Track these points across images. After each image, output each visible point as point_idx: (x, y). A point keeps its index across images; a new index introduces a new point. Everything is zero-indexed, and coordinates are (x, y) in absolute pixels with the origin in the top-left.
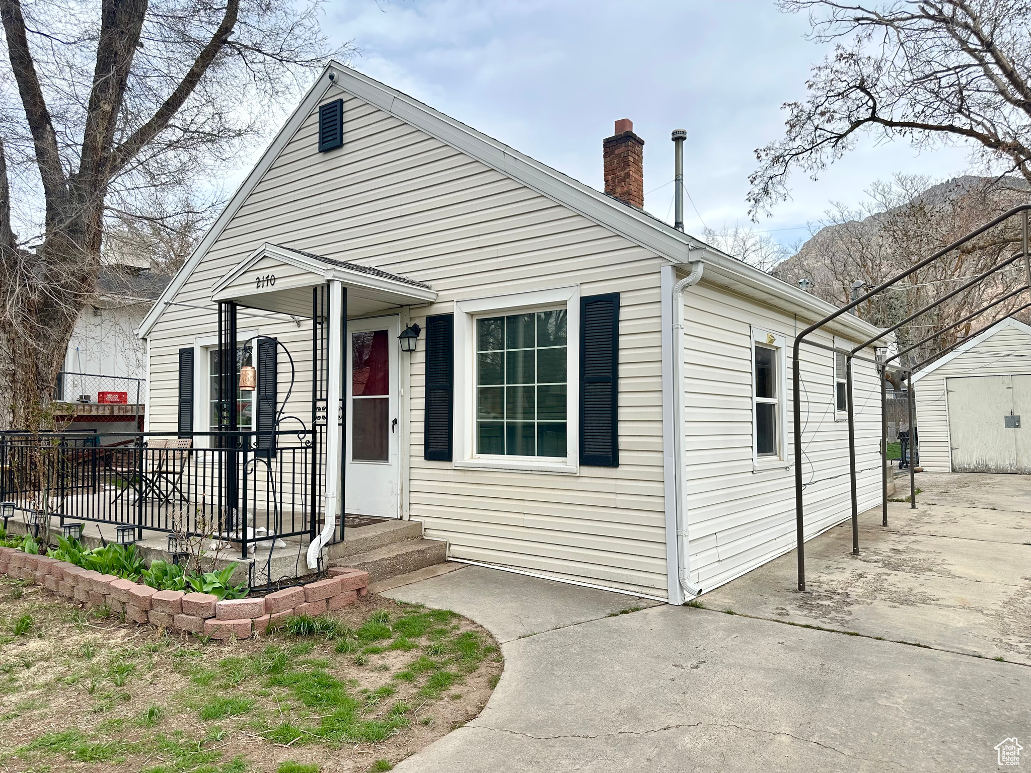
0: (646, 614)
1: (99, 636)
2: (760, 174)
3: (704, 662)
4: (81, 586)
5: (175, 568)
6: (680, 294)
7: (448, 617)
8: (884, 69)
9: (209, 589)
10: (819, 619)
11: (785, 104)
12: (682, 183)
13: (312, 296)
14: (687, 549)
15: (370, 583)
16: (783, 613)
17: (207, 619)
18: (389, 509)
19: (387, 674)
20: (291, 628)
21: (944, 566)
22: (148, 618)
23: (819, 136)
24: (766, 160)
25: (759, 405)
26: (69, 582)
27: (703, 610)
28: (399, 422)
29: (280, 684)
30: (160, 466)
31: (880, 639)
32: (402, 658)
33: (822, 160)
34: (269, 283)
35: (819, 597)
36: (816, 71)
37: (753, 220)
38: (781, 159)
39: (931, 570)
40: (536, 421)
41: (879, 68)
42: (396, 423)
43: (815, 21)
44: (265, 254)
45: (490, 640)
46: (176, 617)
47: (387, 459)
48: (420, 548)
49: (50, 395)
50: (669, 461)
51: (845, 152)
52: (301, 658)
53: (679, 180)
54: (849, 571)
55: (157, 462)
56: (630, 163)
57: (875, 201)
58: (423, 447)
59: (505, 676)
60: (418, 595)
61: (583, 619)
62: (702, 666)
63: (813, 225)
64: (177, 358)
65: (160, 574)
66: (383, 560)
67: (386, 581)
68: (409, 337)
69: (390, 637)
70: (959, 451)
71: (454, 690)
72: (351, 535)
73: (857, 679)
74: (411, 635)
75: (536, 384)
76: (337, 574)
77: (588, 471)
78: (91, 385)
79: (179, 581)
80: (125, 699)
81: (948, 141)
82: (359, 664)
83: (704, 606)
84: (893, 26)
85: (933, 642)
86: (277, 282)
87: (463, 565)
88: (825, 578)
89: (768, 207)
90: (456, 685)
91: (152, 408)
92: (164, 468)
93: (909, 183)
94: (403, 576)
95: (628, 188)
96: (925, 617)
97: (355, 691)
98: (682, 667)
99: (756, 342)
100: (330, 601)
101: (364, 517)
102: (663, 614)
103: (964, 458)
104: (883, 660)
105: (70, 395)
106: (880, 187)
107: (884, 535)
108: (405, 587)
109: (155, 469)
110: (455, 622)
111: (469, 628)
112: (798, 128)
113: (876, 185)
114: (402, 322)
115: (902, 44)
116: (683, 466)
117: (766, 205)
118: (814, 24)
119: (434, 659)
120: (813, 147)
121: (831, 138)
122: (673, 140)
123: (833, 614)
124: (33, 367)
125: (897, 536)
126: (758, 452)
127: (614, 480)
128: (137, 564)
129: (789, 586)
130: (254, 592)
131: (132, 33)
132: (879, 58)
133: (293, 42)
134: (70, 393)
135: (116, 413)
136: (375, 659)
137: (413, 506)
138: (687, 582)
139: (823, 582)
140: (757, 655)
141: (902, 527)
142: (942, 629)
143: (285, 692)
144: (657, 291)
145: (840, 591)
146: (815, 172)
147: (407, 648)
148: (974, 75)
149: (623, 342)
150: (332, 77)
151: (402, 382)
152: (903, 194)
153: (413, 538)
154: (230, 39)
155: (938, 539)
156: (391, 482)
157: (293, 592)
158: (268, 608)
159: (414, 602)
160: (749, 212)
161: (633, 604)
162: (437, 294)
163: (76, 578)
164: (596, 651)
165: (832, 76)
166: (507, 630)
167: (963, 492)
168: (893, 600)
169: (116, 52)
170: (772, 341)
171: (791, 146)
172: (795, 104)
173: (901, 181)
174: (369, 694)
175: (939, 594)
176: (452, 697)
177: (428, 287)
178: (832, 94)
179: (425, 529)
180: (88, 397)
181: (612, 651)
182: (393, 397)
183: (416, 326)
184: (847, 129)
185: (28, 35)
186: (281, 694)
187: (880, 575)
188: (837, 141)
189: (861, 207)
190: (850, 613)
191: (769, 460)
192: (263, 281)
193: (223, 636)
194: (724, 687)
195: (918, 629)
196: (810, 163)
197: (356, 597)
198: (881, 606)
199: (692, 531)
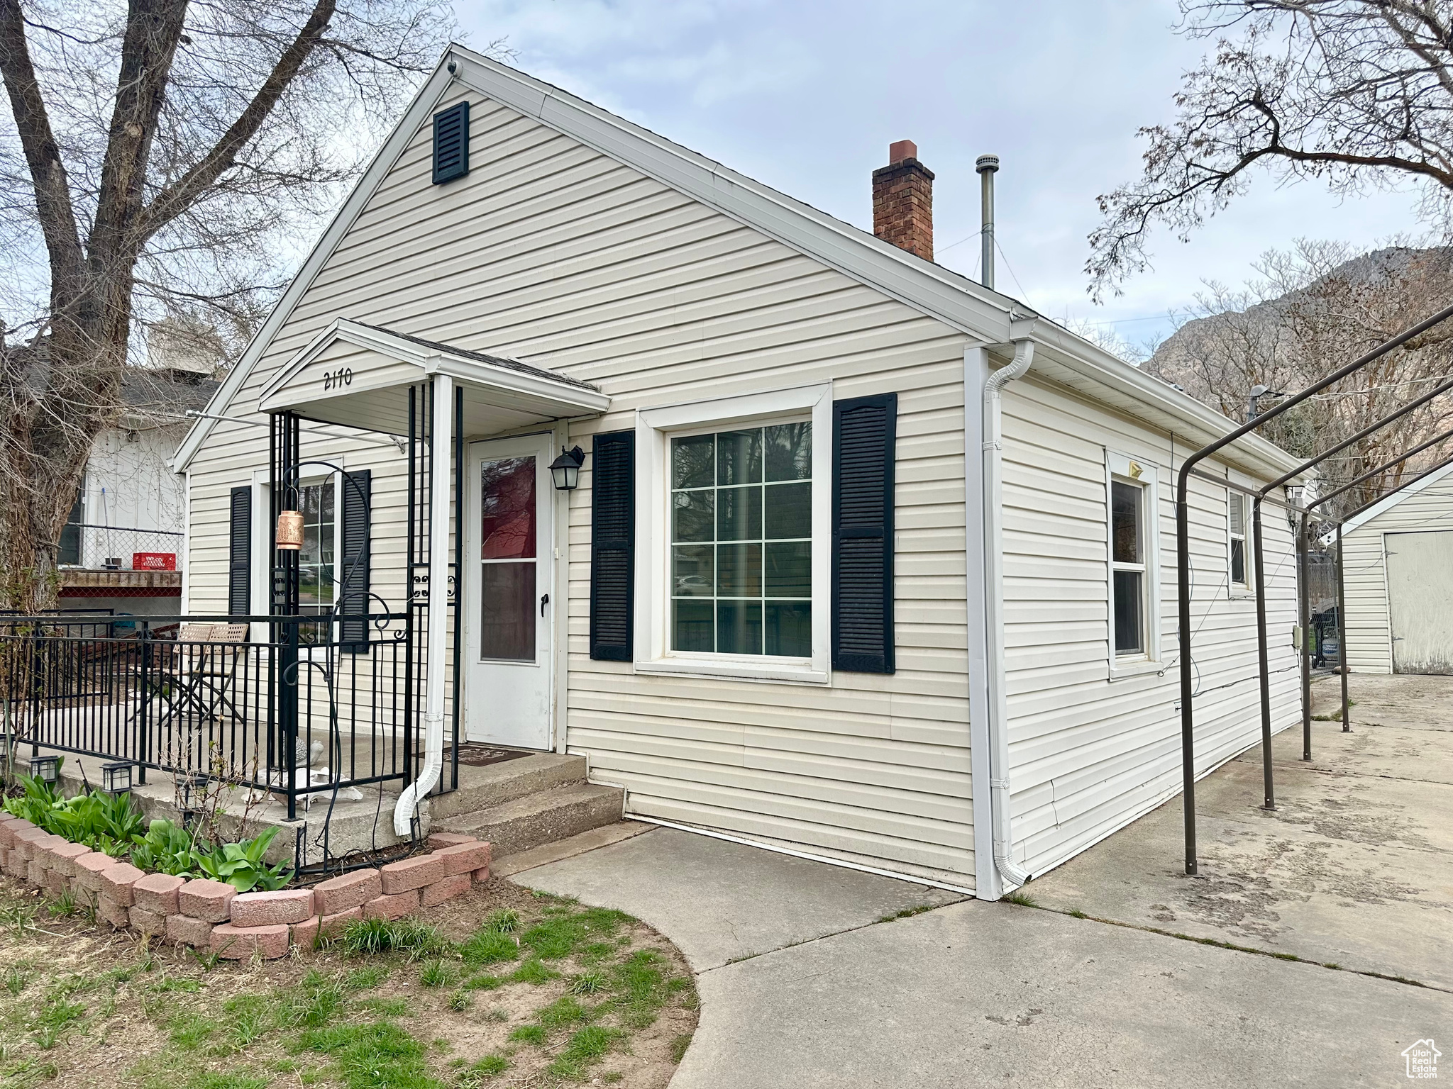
0: (941, 917)
1: (44, 949)
2: (1104, 232)
3: (1040, 1011)
4: (37, 861)
5: (182, 835)
6: (995, 394)
7: (615, 922)
8: (1292, 74)
9: (228, 871)
10: (1226, 929)
11: (1142, 129)
12: (993, 237)
13: (407, 400)
14: (1008, 808)
15: (494, 859)
16: (1165, 916)
17: (217, 924)
18: (536, 734)
19: (502, 1029)
20: (351, 942)
21: (1414, 831)
22: (128, 919)
23: (1193, 176)
24: (1114, 211)
25: (1117, 574)
26: (21, 853)
27: (1034, 910)
28: (552, 599)
29: (317, 1048)
30: (201, 665)
31: (1334, 967)
32: (531, 998)
33: (1197, 211)
34: (343, 382)
35: (1220, 887)
36: (1189, 79)
37: (1094, 300)
38: (1137, 210)
39: (1394, 838)
40: (763, 599)
41: (1283, 74)
42: (547, 601)
43: (1187, 5)
44: (337, 336)
45: (679, 966)
46: (169, 919)
47: (532, 657)
48: (581, 800)
49: (51, 558)
50: (978, 666)
51: (1231, 199)
52: (363, 997)
53: (987, 231)
54: (1263, 839)
55: (196, 659)
56: (914, 207)
57: (1267, 279)
58: (588, 640)
59: (700, 1036)
60: (571, 880)
61: (836, 928)
62: (1037, 1019)
63: (1177, 313)
64: (227, 502)
65: (160, 843)
66: (518, 820)
67: (523, 855)
68: (565, 468)
69: (515, 958)
70: (1404, 643)
71: (611, 1063)
72: (471, 778)
73: (1308, 1048)
74: (550, 955)
75: (763, 541)
76: (440, 845)
77: (844, 679)
78: (123, 543)
79: (182, 857)
80: (47, 1075)
81: (1385, 183)
82: (457, 1008)
83: (1035, 903)
84: (1303, 11)
85: (1425, 973)
86: (355, 379)
87: (648, 827)
88: (1226, 851)
89: (1116, 281)
90: (615, 1054)
91: (192, 577)
92: (207, 669)
93: (1317, 252)
94: (551, 845)
95: (910, 244)
96: (1401, 925)
97: (440, 1063)
98: (1001, 1021)
99: (1113, 475)
100: (426, 892)
101: (497, 748)
102: (968, 917)
103: (1410, 653)
104: (1346, 1010)
105: (92, 557)
106: (1275, 259)
107: (1310, 776)
108: (551, 866)
109: (194, 669)
110: (624, 930)
111: (647, 943)
112: (1161, 164)
113: (1269, 256)
114: (556, 444)
115: (1318, 37)
116: (1000, 673)
117: (1113, 278)
118: (1186, 10)
119: (582, 1001)
120: (1183, 193)
121: (1211, 178)
122: (978, 171)
123: (1248, 919)
124: (24, 516)
125: (1329, 777)
126: (1117, 648)
127: (888, 695)
128: (128, 826)
129: (1169, 866)
130: (303, 875)
131: (170, 20)
132: (1283, 60)
133: (417, 40)
134: (92, 556)
135: (156, 584)
136: (483, 997)
137: (572, 732)
138: (1007, 863)
139: (1225, 859)
140: (1130, 998)
141: (1334, 763)
142: (1435, 948)
143: (323, 1062)
144: (958, 388)
145: (1254, 875)
146: (1186, 229)
147: (538, 978)
148: (1424, 85)
149: (902, 472)
150: (452, 69)
151: (557, 538)
152: (1308, 269)
153: (571, 782)
154: (324, 36)
155: (1394, 782)
156: (539, 693)
157: (361, 879)
158: (318, 906)
159: (561, 894)
160: (1089, 290)
161: (919, 899)
162: (610, 400)
163: (30, 847)
164: (856, 988)
165: (1213, 86)
166: (709, 948)
167: (1416, 705)
168: (1342, 893)
169: (147, 49)
170: (1138, 473)
171: (1152, 191)
172: (1158, 128)
173: (1306, 250)
174: (463, 1070)
175: (1417, 882)
176: (605, 1078)
177: (595, 389)
178: (1213, 112)
179: (591, 768)
180: (118, 561)
181: (884, 989)
182: (542, 561)
183: (577, 450)
184: (1236, 164)
185: (27, 29)
186: (315, 1068)
187: (1313, 846)
188: (1220, 183)
189: (1247, 288)
190: (1276, 917)
191: (1133, 660)
192: (335, 378)
193: (239, 955)
194: (1077, 1063)
195: (1395, 949)
196: (1179, 216)
197: (469, 883)
198: (1326, 904)
199: (1016, 778)
